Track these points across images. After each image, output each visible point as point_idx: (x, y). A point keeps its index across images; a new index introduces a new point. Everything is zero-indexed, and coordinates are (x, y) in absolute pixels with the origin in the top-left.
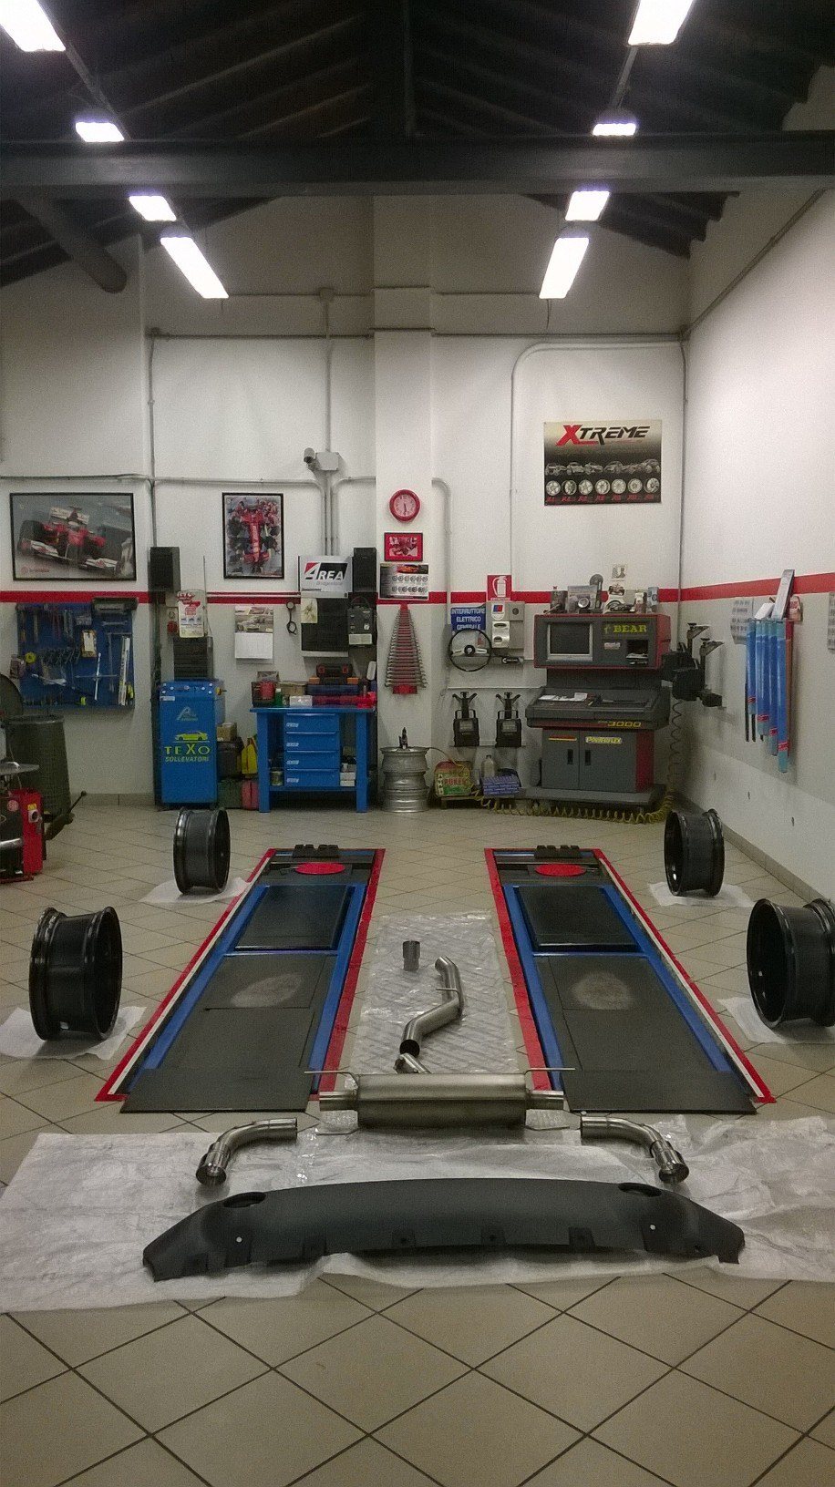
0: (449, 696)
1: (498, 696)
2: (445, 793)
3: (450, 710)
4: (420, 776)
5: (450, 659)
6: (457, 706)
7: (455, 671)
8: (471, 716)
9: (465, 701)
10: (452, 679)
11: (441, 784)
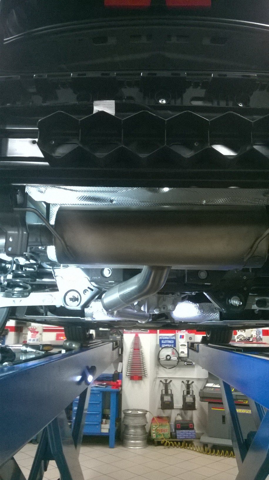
0: (158, 381)
1: (183, 382)
2: (157, 437)
3: (159, 389)
4: (143, 427)
5: (159, 362)
6: (163, 387)
7: (161, 368)
8: (170, 392)
9: (167, 385)
10: (160, 372)
11: (154, 432)
